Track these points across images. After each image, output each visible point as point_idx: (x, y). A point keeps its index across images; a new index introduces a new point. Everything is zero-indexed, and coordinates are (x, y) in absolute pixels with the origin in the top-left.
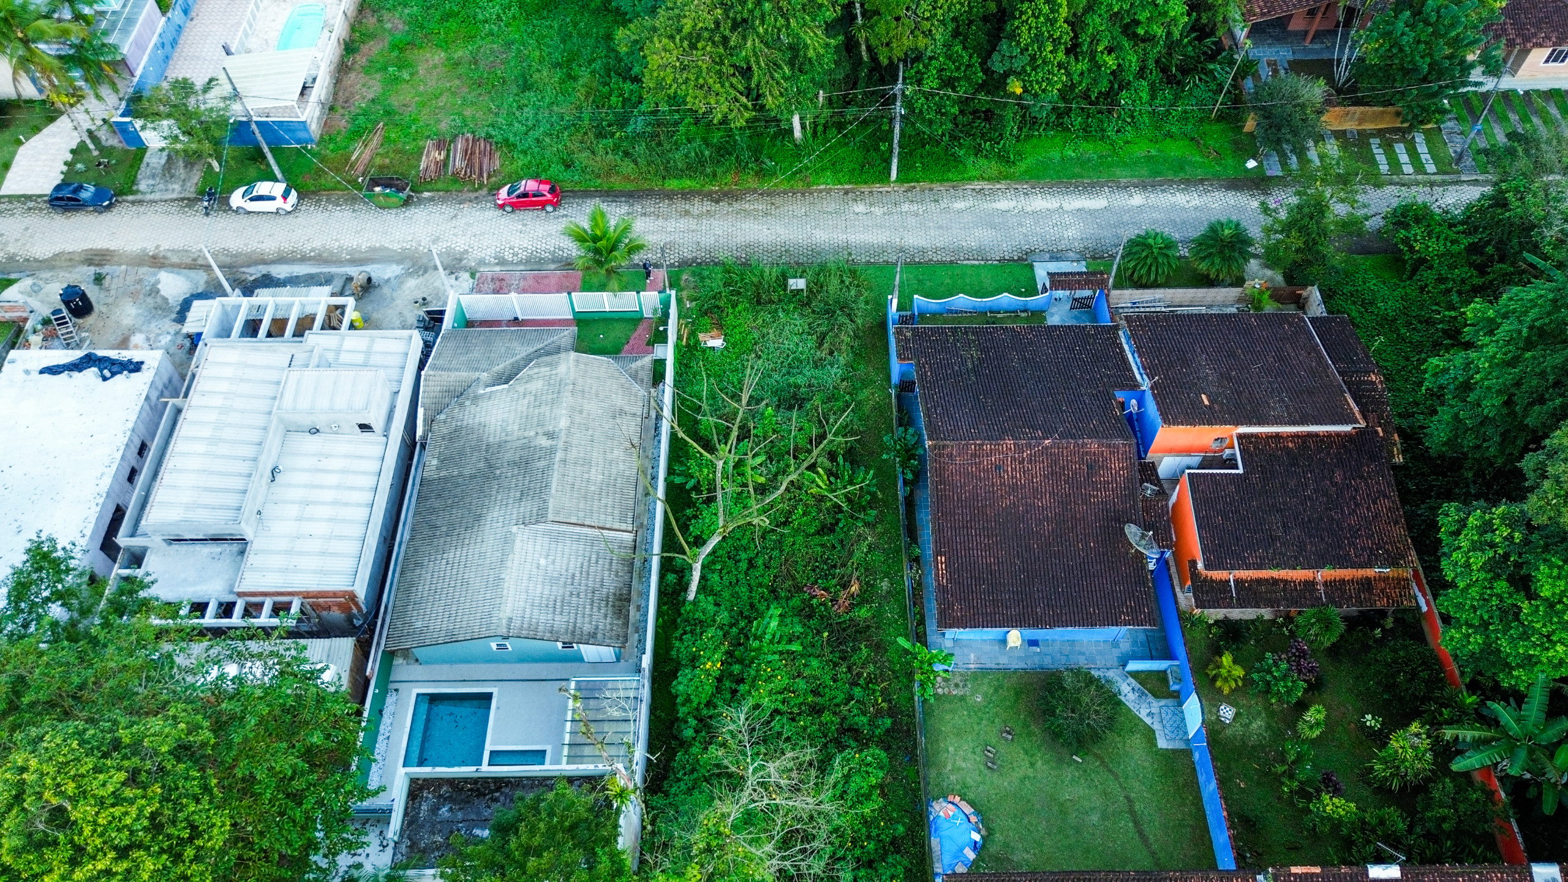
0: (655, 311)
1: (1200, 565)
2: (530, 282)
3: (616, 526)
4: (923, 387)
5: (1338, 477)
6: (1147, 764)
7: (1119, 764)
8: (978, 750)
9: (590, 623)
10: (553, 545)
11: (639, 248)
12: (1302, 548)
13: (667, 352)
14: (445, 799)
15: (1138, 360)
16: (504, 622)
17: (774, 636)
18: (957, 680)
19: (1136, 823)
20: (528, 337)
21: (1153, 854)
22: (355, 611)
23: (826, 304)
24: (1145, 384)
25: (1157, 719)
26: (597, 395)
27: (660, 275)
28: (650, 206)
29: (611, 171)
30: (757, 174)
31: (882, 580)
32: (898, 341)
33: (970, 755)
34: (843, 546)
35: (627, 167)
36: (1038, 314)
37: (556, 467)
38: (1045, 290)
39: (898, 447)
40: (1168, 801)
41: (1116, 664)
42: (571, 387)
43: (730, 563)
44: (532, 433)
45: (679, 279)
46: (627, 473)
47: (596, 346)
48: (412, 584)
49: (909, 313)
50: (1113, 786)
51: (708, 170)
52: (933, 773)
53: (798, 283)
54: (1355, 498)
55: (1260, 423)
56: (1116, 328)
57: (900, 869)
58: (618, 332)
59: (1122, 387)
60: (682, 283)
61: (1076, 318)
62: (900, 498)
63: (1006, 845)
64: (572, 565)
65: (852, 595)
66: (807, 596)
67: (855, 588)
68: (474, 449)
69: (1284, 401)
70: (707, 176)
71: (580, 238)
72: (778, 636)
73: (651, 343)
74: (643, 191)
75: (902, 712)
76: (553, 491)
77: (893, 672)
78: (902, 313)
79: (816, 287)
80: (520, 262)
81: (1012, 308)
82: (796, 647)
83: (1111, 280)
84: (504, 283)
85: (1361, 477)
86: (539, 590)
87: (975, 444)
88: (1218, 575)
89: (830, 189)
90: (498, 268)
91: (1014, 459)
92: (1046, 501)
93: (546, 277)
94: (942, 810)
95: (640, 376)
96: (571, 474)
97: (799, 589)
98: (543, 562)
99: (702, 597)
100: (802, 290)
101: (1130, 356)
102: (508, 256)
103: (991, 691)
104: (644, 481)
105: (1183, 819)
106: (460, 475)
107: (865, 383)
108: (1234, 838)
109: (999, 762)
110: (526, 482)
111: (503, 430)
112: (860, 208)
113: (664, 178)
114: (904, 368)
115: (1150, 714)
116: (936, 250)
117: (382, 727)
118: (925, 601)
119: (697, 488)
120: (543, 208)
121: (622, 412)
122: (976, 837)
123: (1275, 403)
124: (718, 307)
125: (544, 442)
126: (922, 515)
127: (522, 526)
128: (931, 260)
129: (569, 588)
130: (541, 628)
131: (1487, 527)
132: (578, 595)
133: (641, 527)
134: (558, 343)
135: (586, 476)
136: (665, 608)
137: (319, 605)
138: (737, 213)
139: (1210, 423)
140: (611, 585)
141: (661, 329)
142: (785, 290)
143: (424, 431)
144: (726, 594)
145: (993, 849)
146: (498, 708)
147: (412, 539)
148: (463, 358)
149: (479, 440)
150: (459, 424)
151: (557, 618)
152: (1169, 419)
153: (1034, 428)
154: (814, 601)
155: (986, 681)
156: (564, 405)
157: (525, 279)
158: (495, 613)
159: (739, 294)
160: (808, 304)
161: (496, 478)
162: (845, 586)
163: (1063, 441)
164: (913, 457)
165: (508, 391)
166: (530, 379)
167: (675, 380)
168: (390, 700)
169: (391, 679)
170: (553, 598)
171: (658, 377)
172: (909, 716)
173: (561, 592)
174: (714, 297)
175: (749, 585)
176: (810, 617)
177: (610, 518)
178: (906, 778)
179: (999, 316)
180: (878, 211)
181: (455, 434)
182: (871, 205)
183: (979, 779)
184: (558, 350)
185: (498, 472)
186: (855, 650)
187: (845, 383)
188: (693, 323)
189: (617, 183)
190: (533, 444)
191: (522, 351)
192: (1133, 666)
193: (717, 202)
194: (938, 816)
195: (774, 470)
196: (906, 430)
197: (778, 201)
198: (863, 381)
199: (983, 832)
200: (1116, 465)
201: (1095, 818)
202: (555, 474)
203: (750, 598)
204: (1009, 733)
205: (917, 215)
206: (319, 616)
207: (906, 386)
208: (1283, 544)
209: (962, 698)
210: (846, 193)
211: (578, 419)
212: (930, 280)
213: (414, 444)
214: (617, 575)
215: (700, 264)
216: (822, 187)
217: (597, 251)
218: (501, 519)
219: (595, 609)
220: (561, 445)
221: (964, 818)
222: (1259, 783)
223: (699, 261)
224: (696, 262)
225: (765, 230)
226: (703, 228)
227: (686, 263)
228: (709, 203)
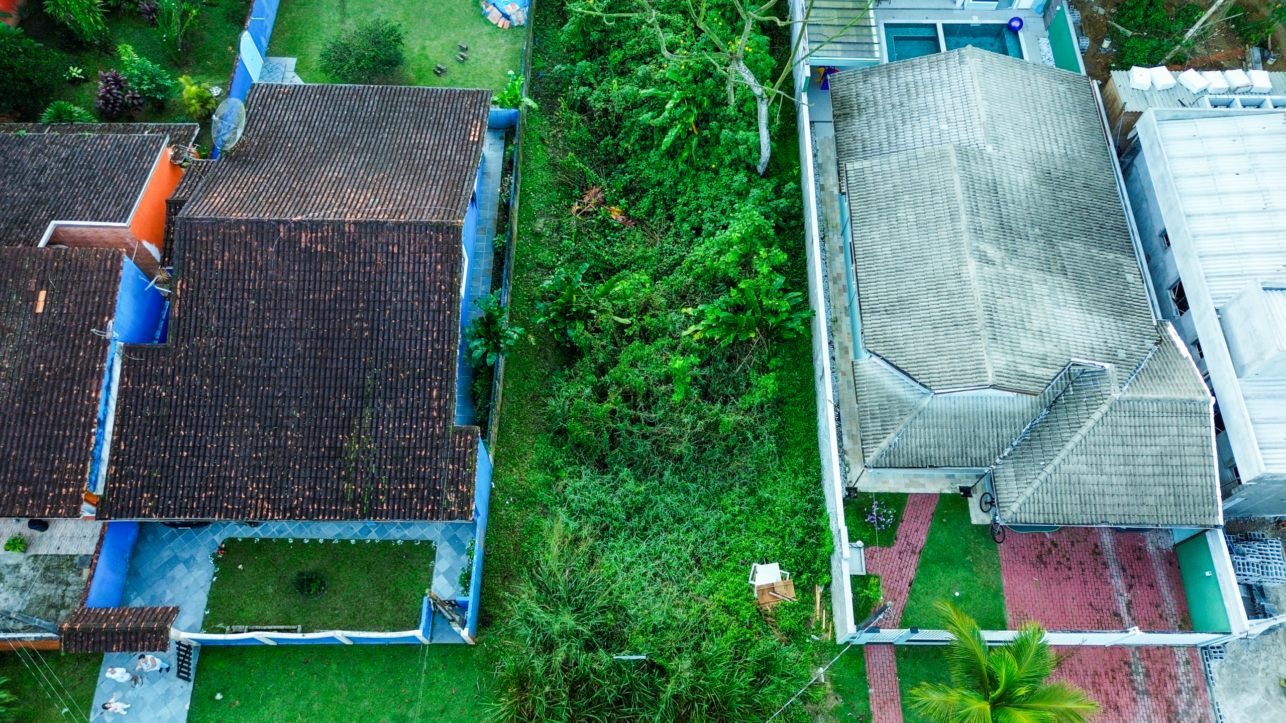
8: (472, 60)
9: (873, 85)
19: (343, 7)
31: (542, 236)
40: (307, 21)
46: (866, 229)
52: (519, 46)
66: (631, 212)
86: (939, 97)
94: (517, 13)
97: (640, 221)
98: (944, 127)
105: (299, 8)
127: (981, 151)
132: (893, 106)
135: (920, 210)
140: (858, 126)
143: (1167, 332)
151: (910, 79)
152: (110, 258)
163: (277, 217)
183: (477, 39)
190: (1003, 253)
194: (521, 7)
204: (439, 69)
218: (1011, 169)
219: (871, 98)
220: (966, 237)
221: (497, 4)
222: (212, 50)
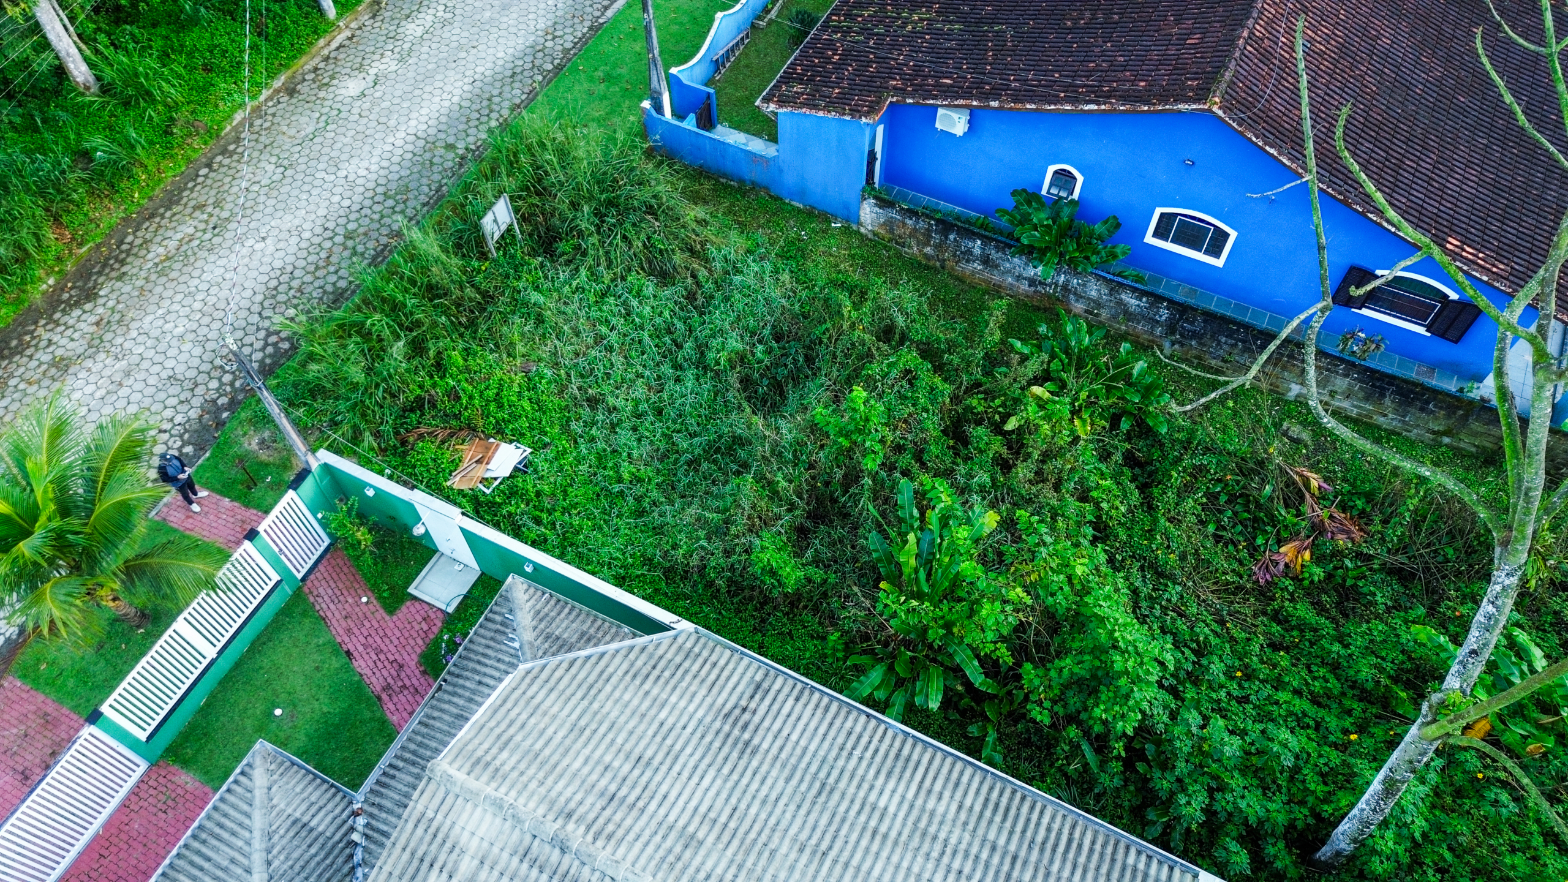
26: (644, 761)
53: (498, 219)
58: (298, 669)
67: (1314, 480)
73: (395, 599)
79: (532, 195)
89: (258, 109)
100: (511, 227)
112: (351, 87)
116: (551, 33)
142: (484, 255)
180: (383, 66)
182: (360, 68)
193: (89, 297)
197: (199, 196)
205: (446, 23)
210: (292, 92)
216: (238, 117)
223: (223, 400)
224: (220, 409)
225: (259, 246)
226: (140, 349)
227: (205, 428)
228: (77, 312)
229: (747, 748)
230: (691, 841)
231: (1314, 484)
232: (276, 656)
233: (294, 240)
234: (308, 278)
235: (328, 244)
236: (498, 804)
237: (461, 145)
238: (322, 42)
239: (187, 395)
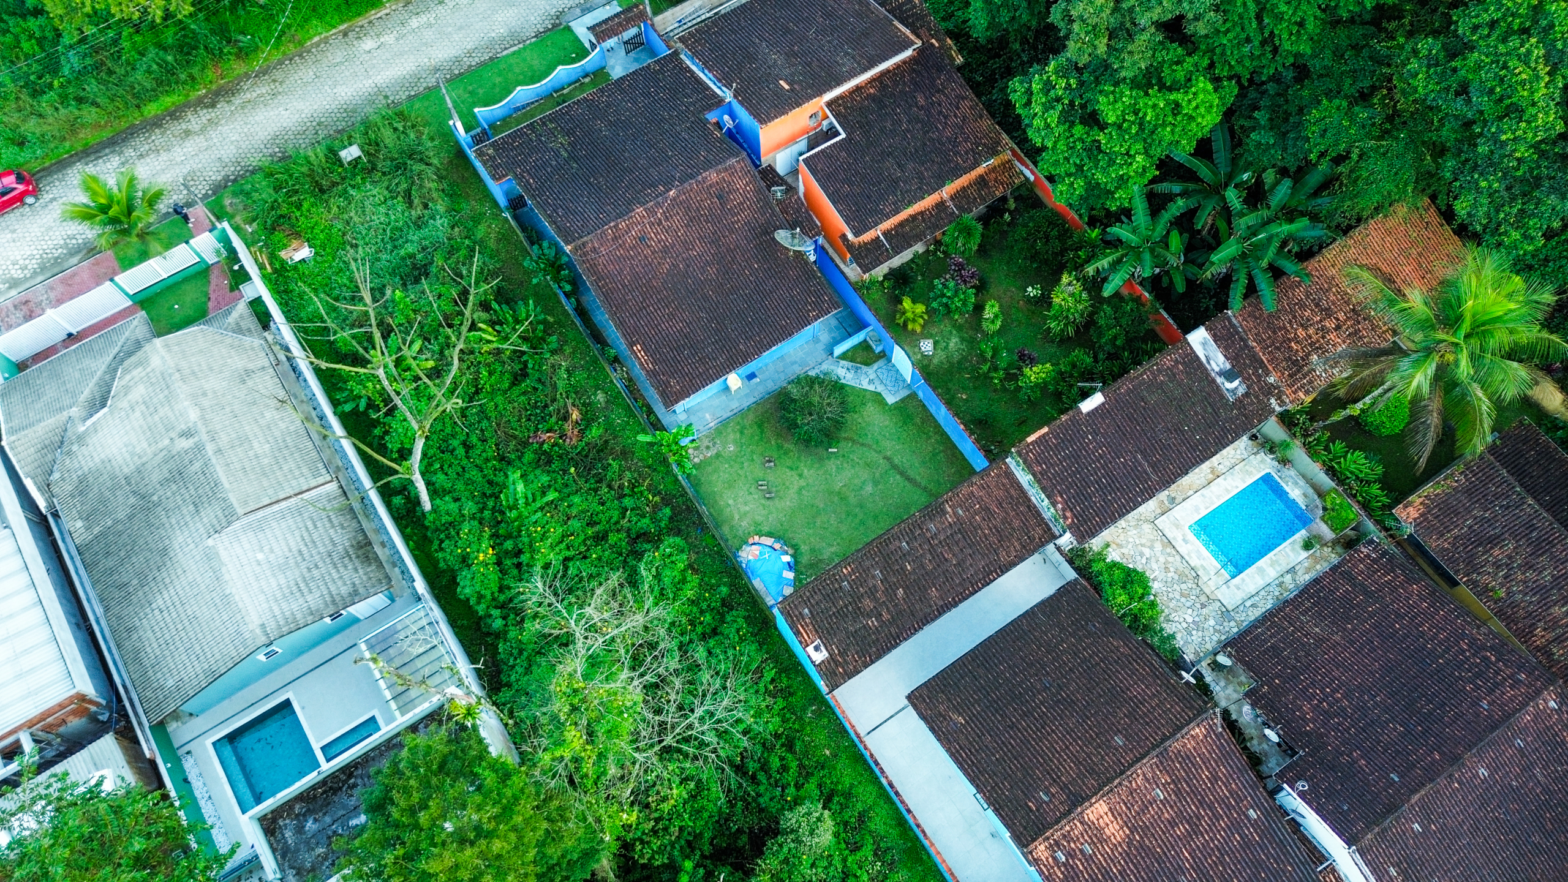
0: (218, 252)
1: (850, 236)
2: (60, 289)
3: (313, 483)
4: (533, 197)
5: (921, 101)
6: (887, 423)
7: (866, 435)
8: (753, 490)
9: (345, 584)
10: (261, 535)
11: (158, 195)
12: (921, 178)
13: (258, 287)
14: (304, 815)
15: (710, 75)
16: (258, 631)
17: (527, 498)
18: (706, 443)
19: (902, 474)
20: (96, 347)
21: (925, 489)
22: (93, 708)
23: (392, 160)
24: (728, 95)
25: (877, 382)
26: (211, 369)
27: (199, 212)
28: (141, 144)
29: (74, 127)
30: (238, 56)
31: (595, 394)
32: (484, 163)
33: (750, 498)
34: (543, 384)
35: (90, 114)
36: (599, 73)
37: (214, 461)
38: (593, 46)
39: (542, 266)
40: (916, 442)
41: (824, 356)
42: (177, 375)
43: (447, 456)
44: (167, 442)
45: (222, 207)
46: (292, 428)
47: (176, 320)
48: (137, 652)
49: (479, 130)
50: (872, 456)
51: (183, 76)
52: (726, 530)
53: (350, 153)
54: (941, 112)
55: (839, 84)
56: (676, 53)
57: (741, 621)
58: (191, 294)
59: (709, 108)
60: (229, 209)
61: (636, 60)
62: (570, 312)
63: (813, 550)
64: (292, 544)
65: (577, 422)
66: (536, 446)
67: (575, 415)
68: (113, 489)
69: (848, 54)
70: (185, 83)
71: (86, 216)
72: (530, 496)
73: (234, 287)
74: (123, 132)
75: (674, 496)
76: (227, 485)
77: (649, 467)
78: (473, 133)
79: (372, 147)
80: (35, 274)
81: (573, 78)
82: (552, 496)
83: (648, 9)
84: (31, 304)
85: (938, 91)
86: (274, 584)
87: (610, 228)
88: (867, 237)
89: (326, 38)
90: (13, 292)
91: (652, 224)
92: (699, 248)
93: (74, 275)
94: (748, 555)
95: (244, 327)
96: (235, 459)
97: (525, 444)
98: (260, 556)
99: (438, 501)
100: (360, 157)
101: (701, 75)
102: (17, 274)
103: (738, 435)
104: (314, 428)
105: (934, 449)
106: (116, 522)
107: (477, 219)
108: (977, 441)
109: (774, 489)
110: (192, 492)
111: (132, 454)
112: (368, 44)
113: (138, 107)
114: (506, 187)
115: (871, 381)
116: (469, 54)
117: (197, 793)
118: (642, 391)
119: (371, 405)
120: (23, 204)
121: (248, 373)
122: (787, 558)
123: (842, 59)
124: (282, 216)
125: (185, 444)
126: (599, 318)
127: (217, 535)
128: (470, 66)
129: (303, 565)
130: (299, 616)
131: (1048, 86)
132: (317, 566)
133: (338, 470)
134: (133, 338)
135: (251, 453)
136: (409, 530)
137: (51, 726)
138: (243, 108)
139: (799, 105)
140: (343, 539)
141: (236, 267)
142: (342, 165)
143: (46, 500)
144: (460, 486)
145: (804, 560)
146: (303, 708)
147: (107, 609)
148: (38, 406)
149: (113, 477)
150: (80, 473)
151: (309, 598)
152: (763, 118)
153: (653, 185)
154: (545, 446)
155: (729, 430)
156: (182, 396)
157: (52, 288)
158: (243, 628)
159: (297, 192)
160: (374, 168)
161: (156, 505)
162: (566, 418)
163: (686, 185)
164: (560, 268)
165: (111, 412)
166: (127, 389)
167: (283, 312)
168: (188, 764)
169: (176, 746)
170: (292, 583)
171: (264, 320)
172: (682, 496)
173: (297, 573)
174: (272, 208)
175: (476, 466)
176: (549, 462)
177: (302, 480)
178: (707, 546)
179: (565, 92)
180: (389, 39)
181: (83, 486)
182: (378, 36)
183: (765, 512)
184: (138, 345)
185: (155, 498)
186: (605, 468)
187: (456, 229)
188: (266, 245)
189: (89, 137)
190: (174, 452)
191: (99, 365)
192: (839, 350)
193: (213, 105)
194: (749, 561)
195: (437, 348)
196: (541, 246)
197: (278, 74)
198: (473, 219)
199: (791, 551)
200: (740, 184)
201: (869, 488)
202: (218, 468)
203: (484, 476)
204: (770, 461)
205: (430, 25)
206: (58, 735)
207: (516, 204)
208: (905, 182)
209: (718, 455)
210: (345, 34)
211: (206, 403)
212: (480, 86)
213: (44, 518)
214: (343, 528)
215: (235, 181)
216: (316, 39)
217: (114, 221)
218: (189, 540)
219: (342, 570)
220: (205, 437)
221: (769, 549)
222: (975, 388)
223: (232, 177)
224: (229, 181)
225: (283, 112)
226: (215, 140)
227: (220, 186)
228: (205, 111)
229: (244, 382)
230: (205, 394)
231: (574, 417)
232: (187, 287)
233: (297, 116)
234: (292, 137)
235: (309, 124)
236: (163, 358)
237: (391, 98)
238: (373, 12)
239: (220, 169)
